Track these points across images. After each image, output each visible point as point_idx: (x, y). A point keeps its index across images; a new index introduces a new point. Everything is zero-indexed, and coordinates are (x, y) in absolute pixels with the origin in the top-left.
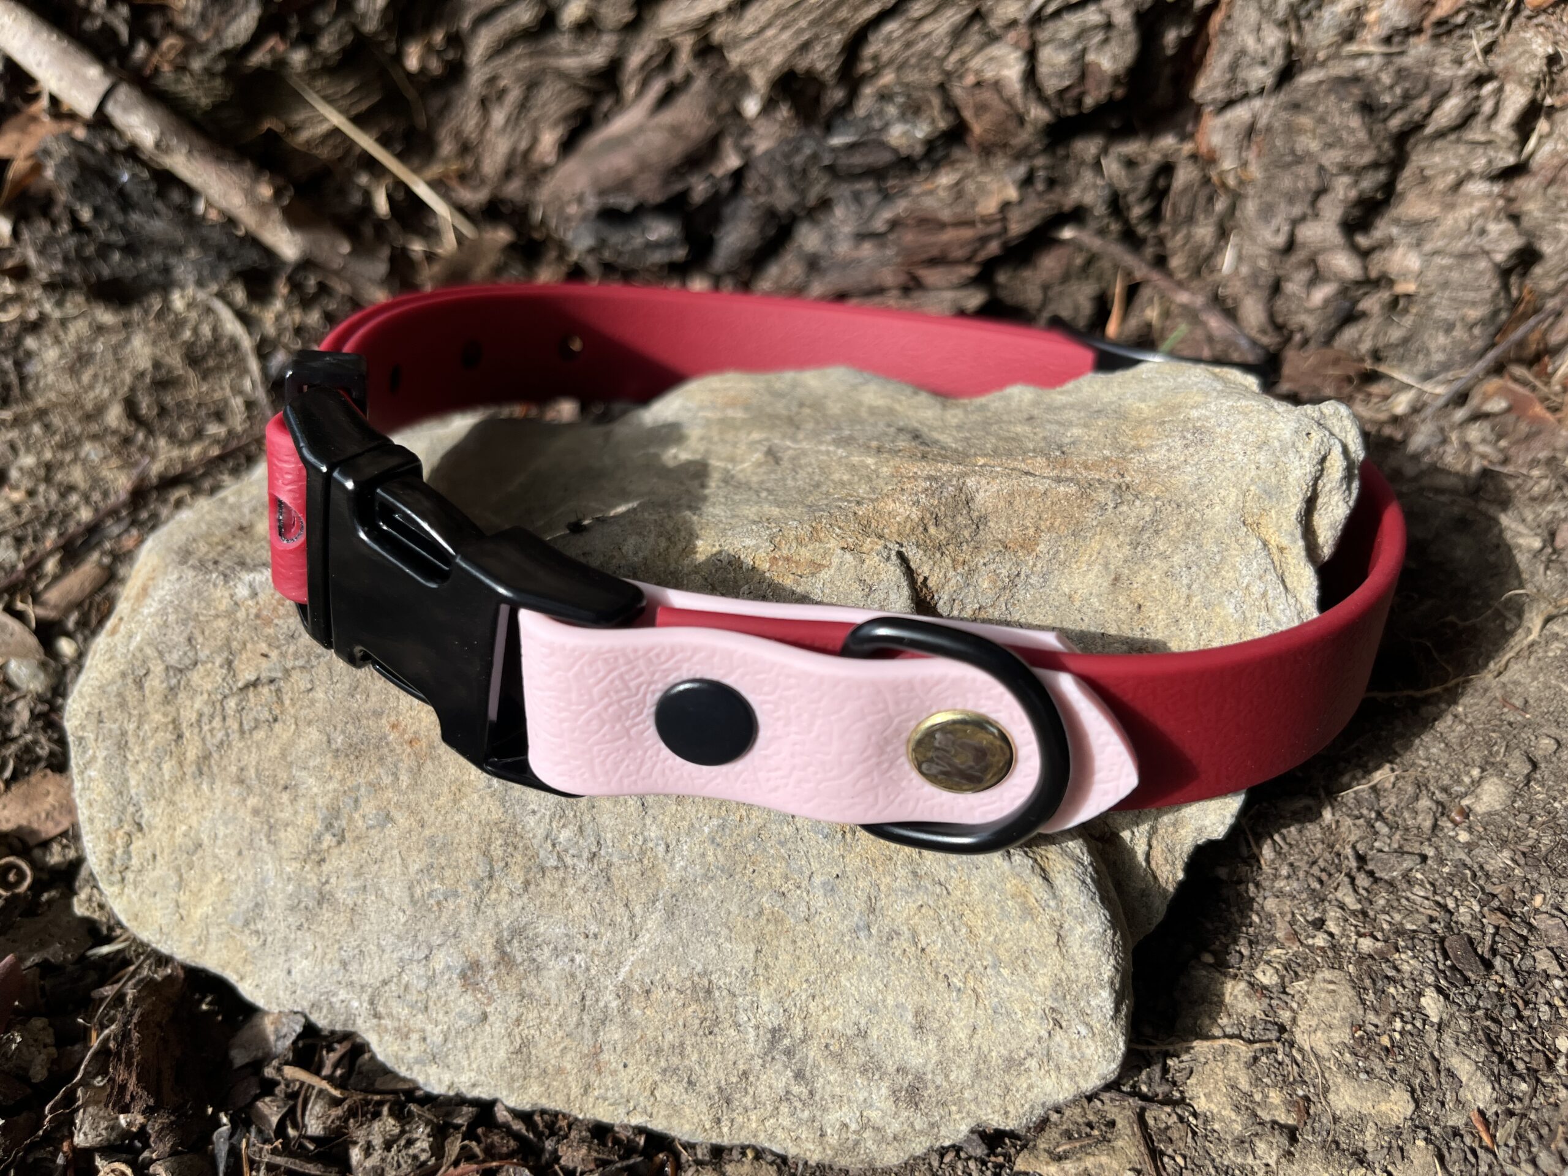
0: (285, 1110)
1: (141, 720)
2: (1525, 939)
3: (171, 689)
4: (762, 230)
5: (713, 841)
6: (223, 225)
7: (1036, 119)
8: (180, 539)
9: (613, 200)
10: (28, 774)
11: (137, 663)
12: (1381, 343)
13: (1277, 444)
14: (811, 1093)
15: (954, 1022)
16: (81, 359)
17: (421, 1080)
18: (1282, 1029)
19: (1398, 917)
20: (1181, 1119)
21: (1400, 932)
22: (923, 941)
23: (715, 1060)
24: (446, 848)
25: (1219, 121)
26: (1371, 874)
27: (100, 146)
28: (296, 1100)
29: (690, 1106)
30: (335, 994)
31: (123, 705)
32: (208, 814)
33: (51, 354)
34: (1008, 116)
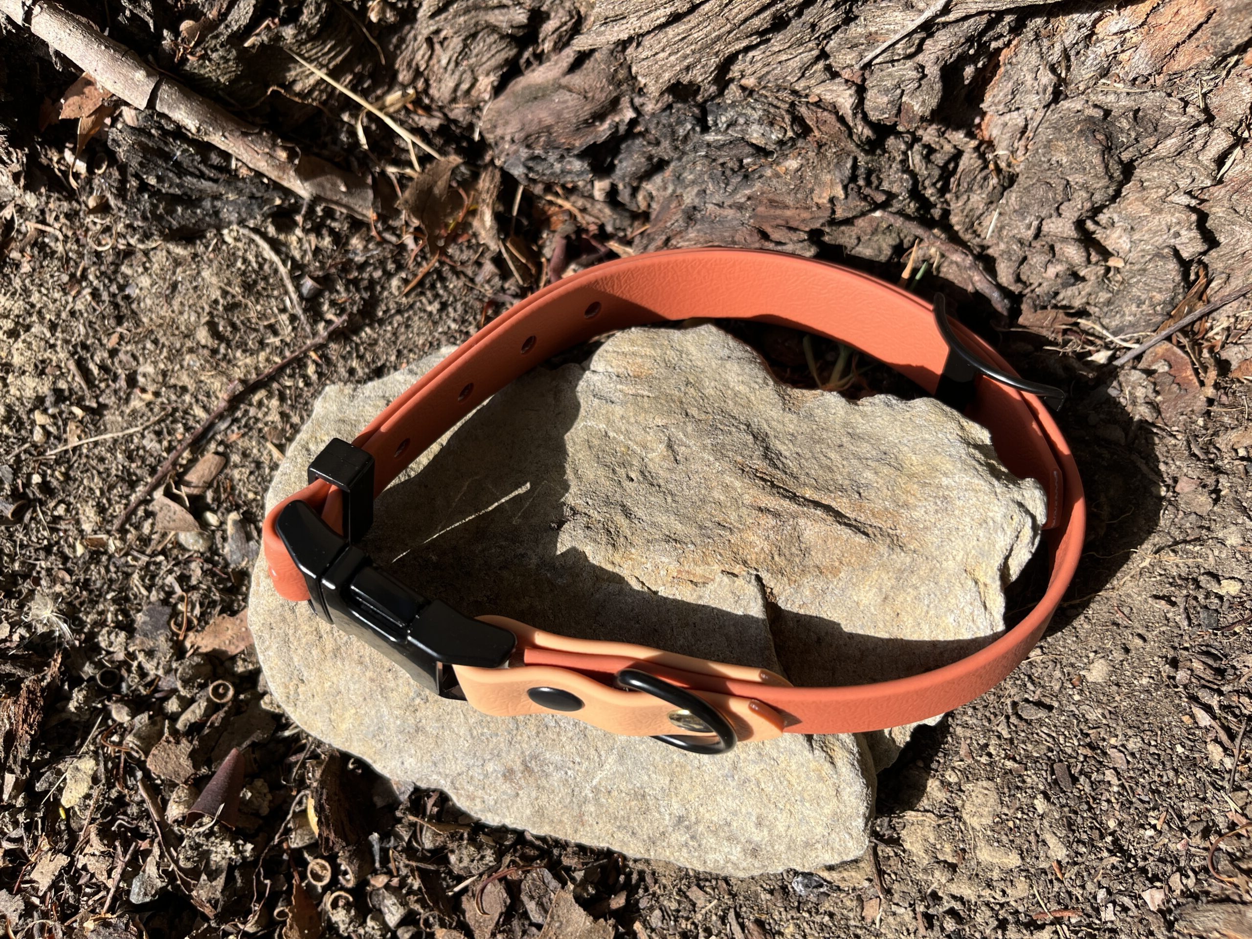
0: (410, 833)
2: (1100, 763)
7: (861, 134)
10: (211, 614)
12: (1093, 300)
13: (991, 523)
14: (699, 845)
17: (483, 819)
18: (956, 809)
19: (1030, 747)
20: (896, 854)
21: (1029, 757)
25: (1000, 120)
26: (1020, 717)
27: (154, 131)
28: (415, 831)
29: (633, 843)
30: (430, 776)
32: (342, 677)
34: (840, 130)
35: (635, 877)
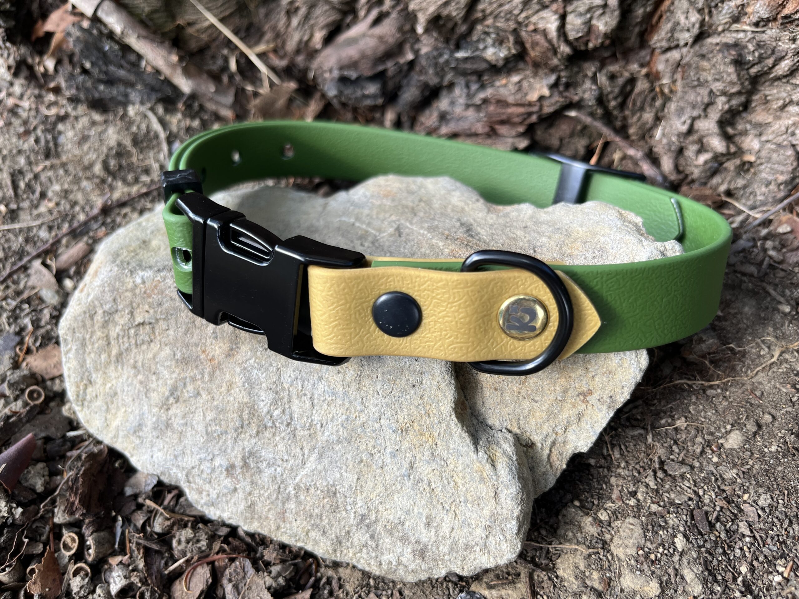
0: (146, 518)
1: (93, 333)
2: (735, 515)
3: (106, 322)
4: (422, 92)
5: (342, 425)
6: (153, 74)
7: (563, 52)
8: (116, 246)
9: (345, 73)
10: (47, 345)
11: (91, 308)
12: (732, 187)
14: (377, 546)
15: (443, 524)
16: (84, 139)
17: (207, 512)
18: (605, 543)
19: (673, 496)
20: (550, 579)
21: (672, 503)
22: (433, 486)
23: (336, 525)
24: (223, 411)
25: (663, 57)
26: (665, 472)
27: (95, 32)
28: (152, 515)
29: (323, 543)
30: (171, 470)
31: (84, 326)
32: (121, 380)
33: (70, 134)
34: (548, 49)
35: (324, 580)
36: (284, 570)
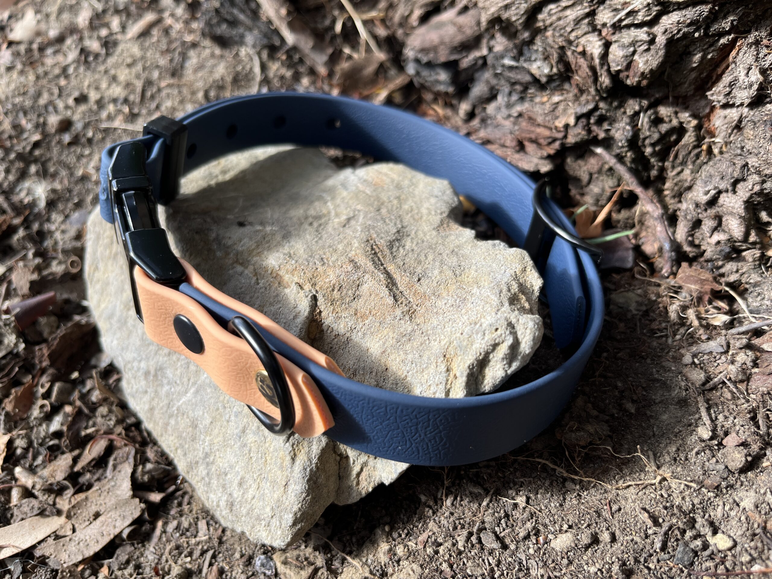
4: (489, 89)
6: (267, 23)
7: (603, 82)
9: (420, 56)
12: (744, 280)
15: (249, 490)
23: (192, 451)
25: (722, 113)
26: (479, 538)
33: (195, 61)
34: (588, 76)
35: (180, 493)
36: (155, 469)
